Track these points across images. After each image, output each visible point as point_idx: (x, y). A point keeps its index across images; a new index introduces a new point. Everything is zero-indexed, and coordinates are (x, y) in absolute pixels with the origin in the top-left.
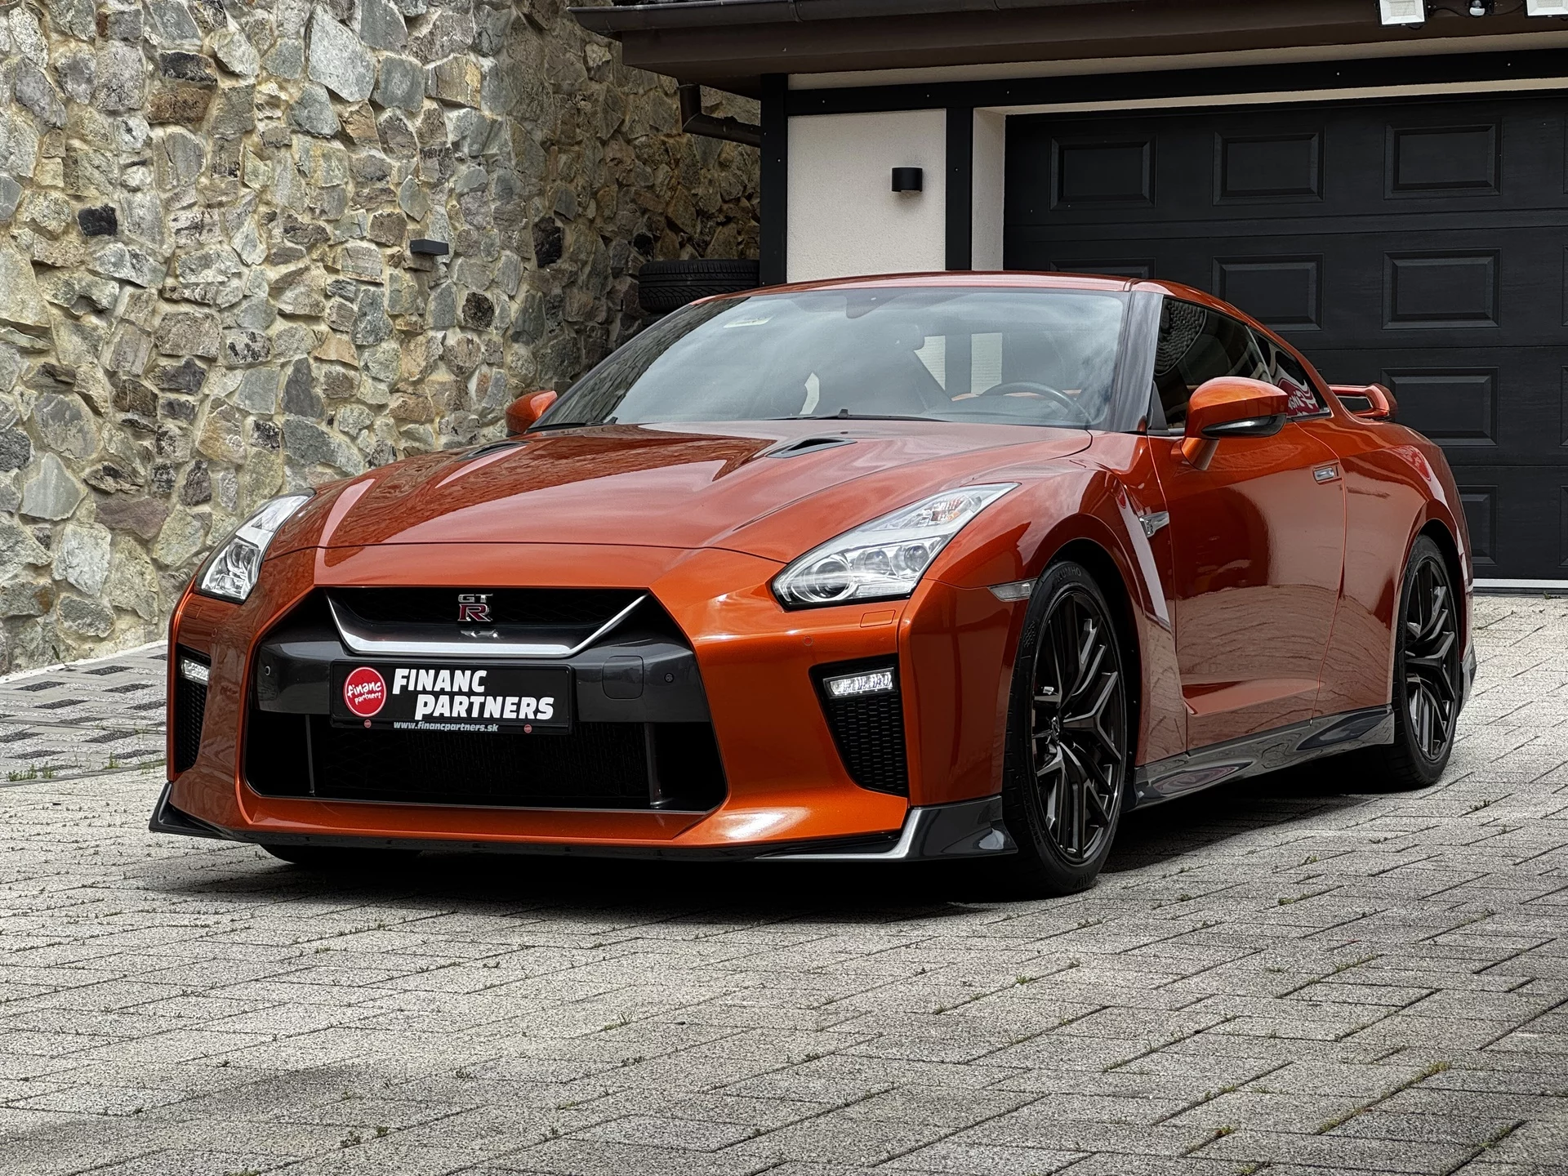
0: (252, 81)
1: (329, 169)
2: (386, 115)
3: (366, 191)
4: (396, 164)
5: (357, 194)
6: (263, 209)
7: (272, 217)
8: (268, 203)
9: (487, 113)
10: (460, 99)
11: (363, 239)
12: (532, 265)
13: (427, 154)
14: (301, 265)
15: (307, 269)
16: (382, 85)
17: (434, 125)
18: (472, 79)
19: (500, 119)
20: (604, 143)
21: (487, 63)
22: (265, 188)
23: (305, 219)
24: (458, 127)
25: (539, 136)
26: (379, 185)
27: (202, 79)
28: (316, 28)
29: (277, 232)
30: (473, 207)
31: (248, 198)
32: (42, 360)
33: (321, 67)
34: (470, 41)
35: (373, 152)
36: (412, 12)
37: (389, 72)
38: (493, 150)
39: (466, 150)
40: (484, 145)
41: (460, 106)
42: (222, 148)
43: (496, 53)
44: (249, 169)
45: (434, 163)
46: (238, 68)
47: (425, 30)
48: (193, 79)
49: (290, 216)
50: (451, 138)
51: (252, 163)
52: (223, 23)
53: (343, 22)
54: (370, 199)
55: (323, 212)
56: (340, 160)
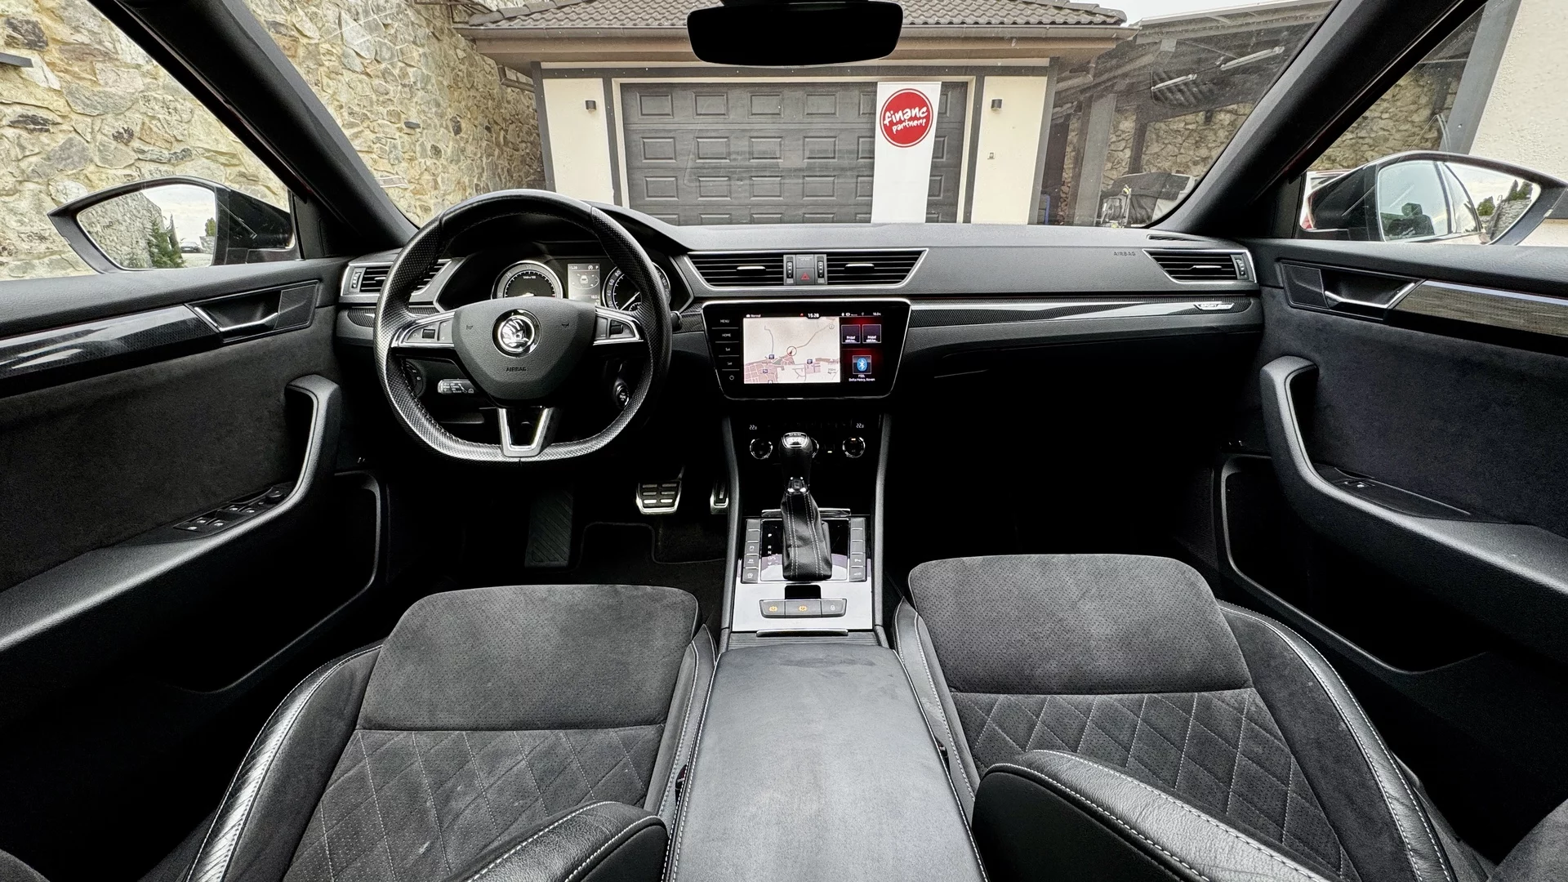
0: (317, 41)
1: (363, 88)
2: (383, 66)
3: (381, 99)
4: (391, 88)
5: (378, 100)
6: (336, 103)
7: (341, 107)
8: (338, 101)
9: (424, 71)
10: (412, 64)
11: (384, 119)
12: (453, 134)
13: (404, 86)
14: (360, 129)
15: (362, 131)
16: (379, 52)
17: (404, 75)
18: (415, 54)
19: (430, 74)
20: (469, 90)
21: (421, 50)
22: (335, 93)
23: (356, 109)
24: (414, 76)
25: (445, 83)
26: (387, 97)
27: (290, 36)
28: (343, 22)
29: (346, 114)
30: (427, 110)
31: (327, 97)
32: (238, 169)
33: (349, 40)
34: (412, 39)
35: (381, 82)
36: (386, 22)
37: (380, 47)
38: (429, 87)
39: (419, 85)
40: (426, 84)
41: (413, 67)
42: (309, 72)
43: (423, 46)
44: (325, 84)
45: (407, 89)
46: (308, 34)
47: (392, 31)
48: (285, 35)
49: (350, 107)
50: (412, 80)
51: (325, 80)
52: (295, 9)
53: (355, 20)
54: (384, 102)
55: (364, 106)
56: (367, 84)
